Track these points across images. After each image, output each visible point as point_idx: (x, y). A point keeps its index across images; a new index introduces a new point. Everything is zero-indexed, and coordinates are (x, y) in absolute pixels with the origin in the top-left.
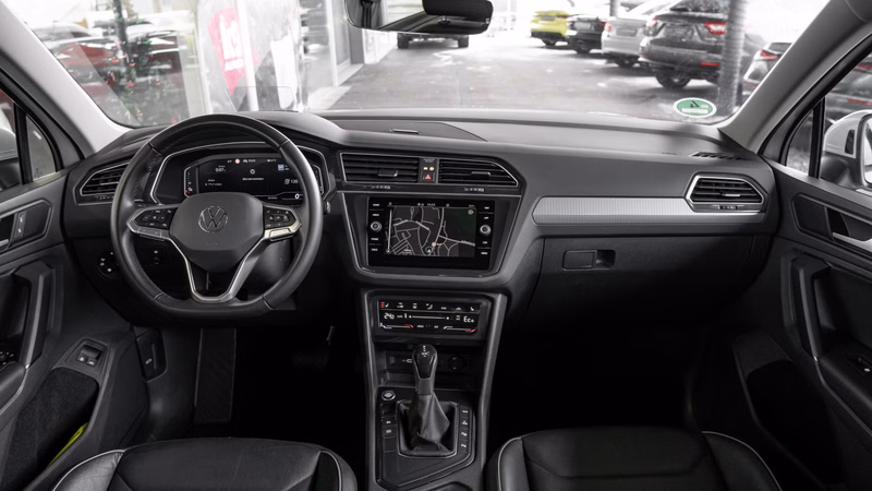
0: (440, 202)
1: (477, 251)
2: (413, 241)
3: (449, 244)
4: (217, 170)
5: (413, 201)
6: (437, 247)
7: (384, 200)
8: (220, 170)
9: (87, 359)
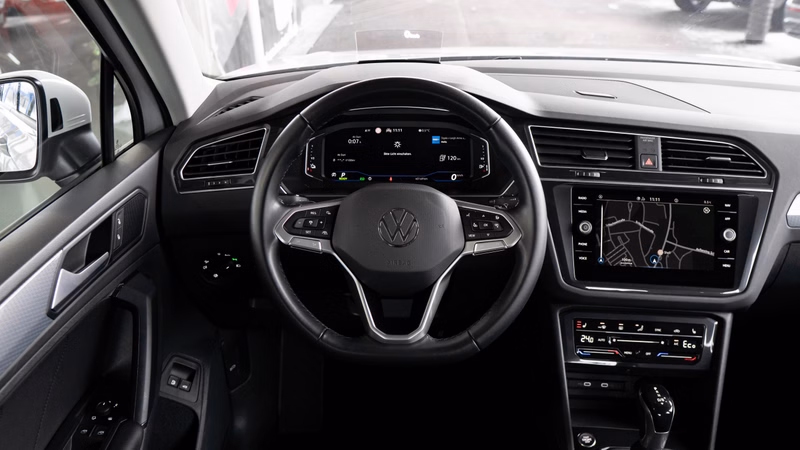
0: (667, 195)
1: (717, 262)
2: (633, 250)
3: (680, 252)
4: (350, 141)
5: (631, 193)
6: (664, 255)
7: (592, 191)
8: (354, 141)
9: (179, 382)
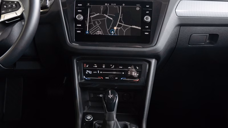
0: (119, 3)
2: (102, 26)
3: (125, 28)
5: (102, 2)
6: (117, 29)
7: (84, 2)
